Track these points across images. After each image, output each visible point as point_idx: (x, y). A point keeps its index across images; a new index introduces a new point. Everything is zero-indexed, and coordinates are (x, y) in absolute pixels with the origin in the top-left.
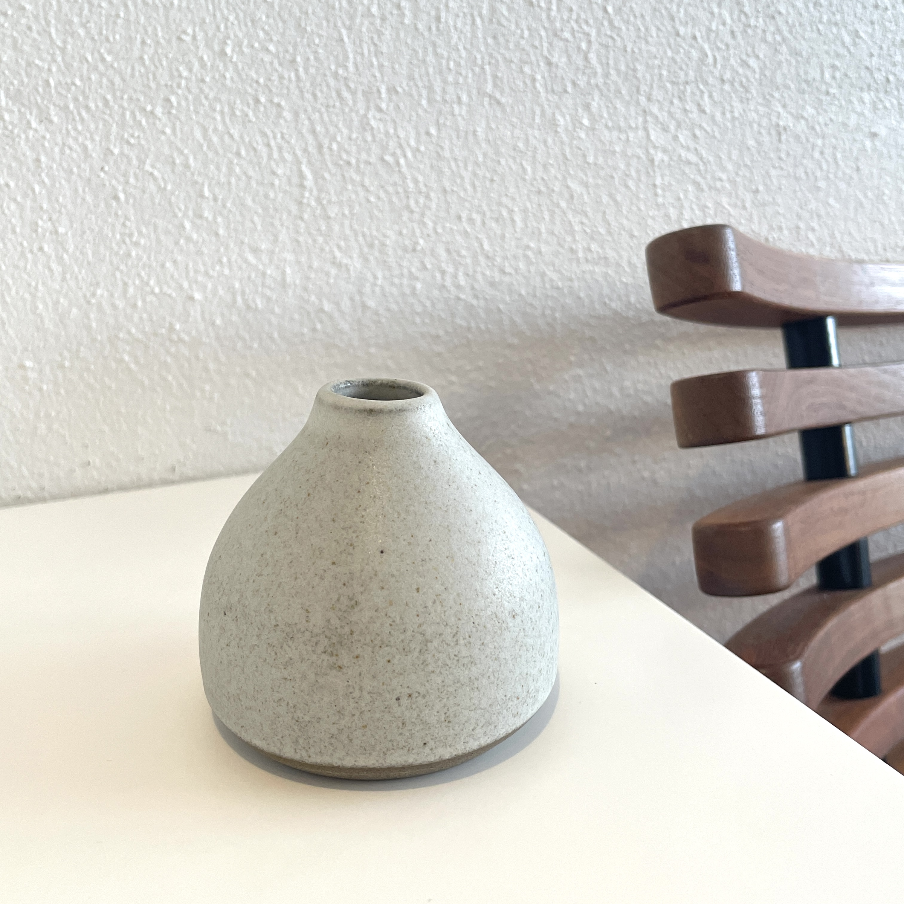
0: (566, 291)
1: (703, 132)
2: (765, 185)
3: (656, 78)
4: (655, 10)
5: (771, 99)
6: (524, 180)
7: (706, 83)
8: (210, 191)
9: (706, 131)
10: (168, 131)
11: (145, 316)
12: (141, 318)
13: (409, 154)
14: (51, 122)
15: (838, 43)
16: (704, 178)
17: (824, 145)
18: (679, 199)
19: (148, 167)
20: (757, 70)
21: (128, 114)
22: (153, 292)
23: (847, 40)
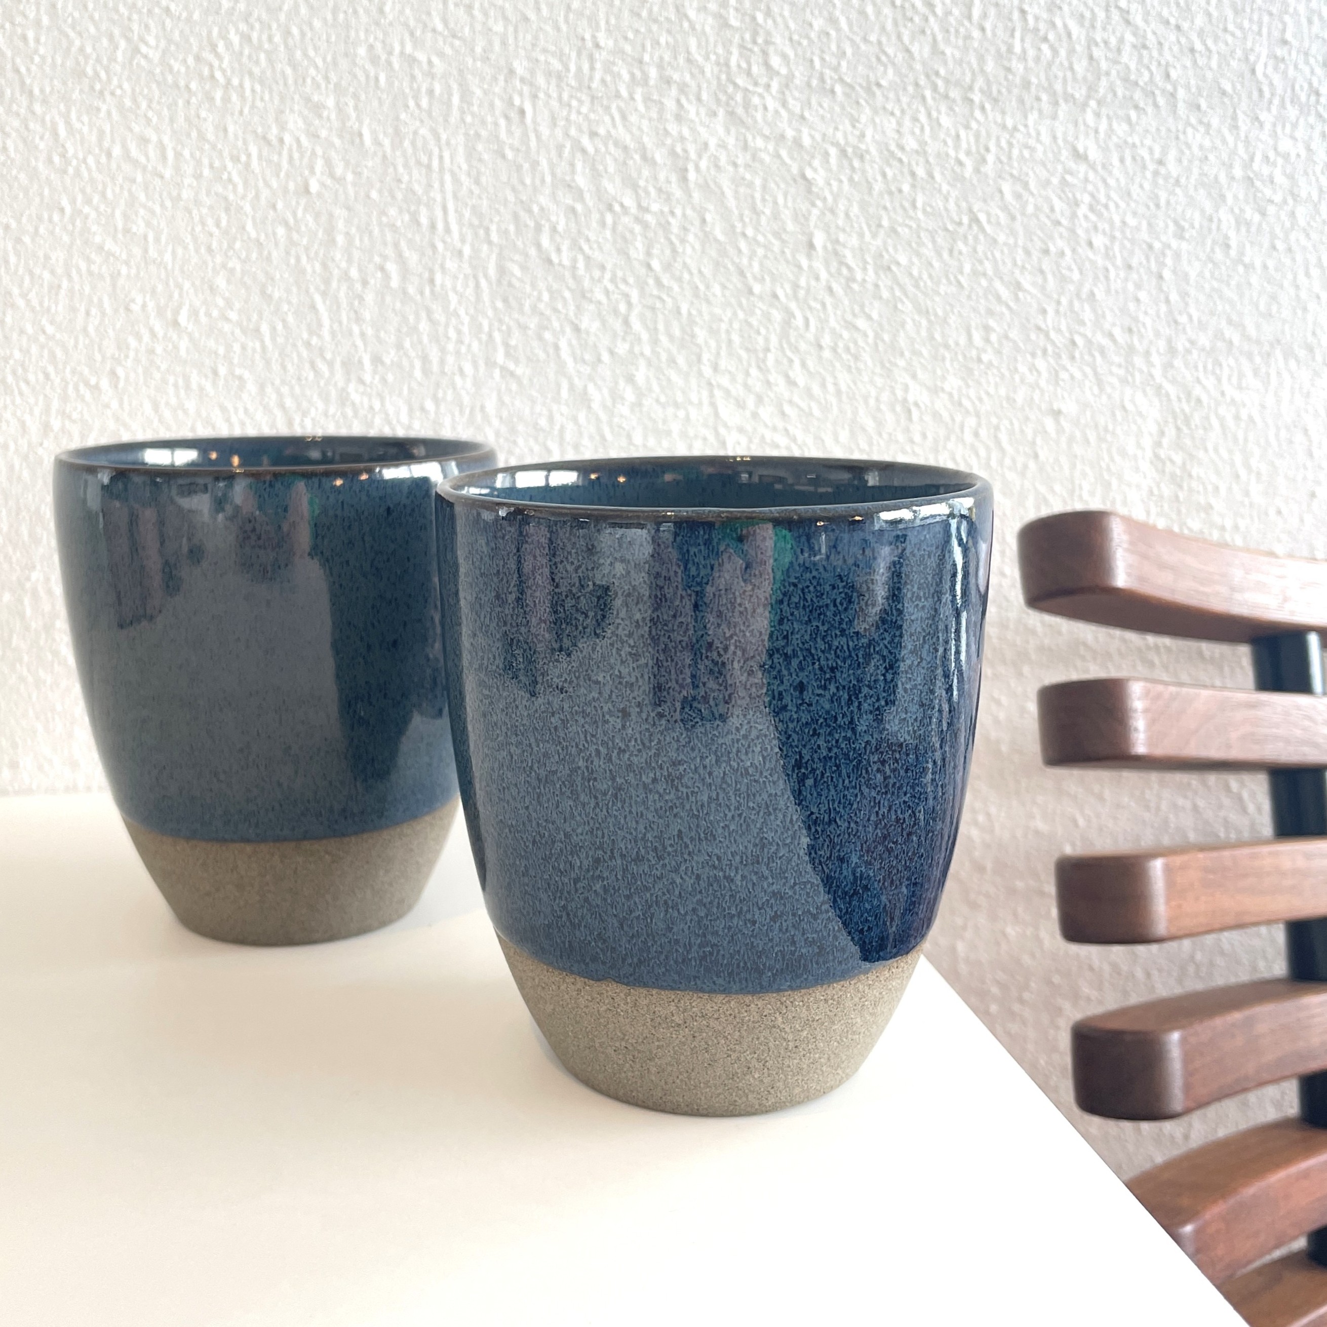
1: (795, 409)
5: (893, 368)
7: (796, 350)
15: (991, 297)
17: (979, 425)
20: (870, 333)
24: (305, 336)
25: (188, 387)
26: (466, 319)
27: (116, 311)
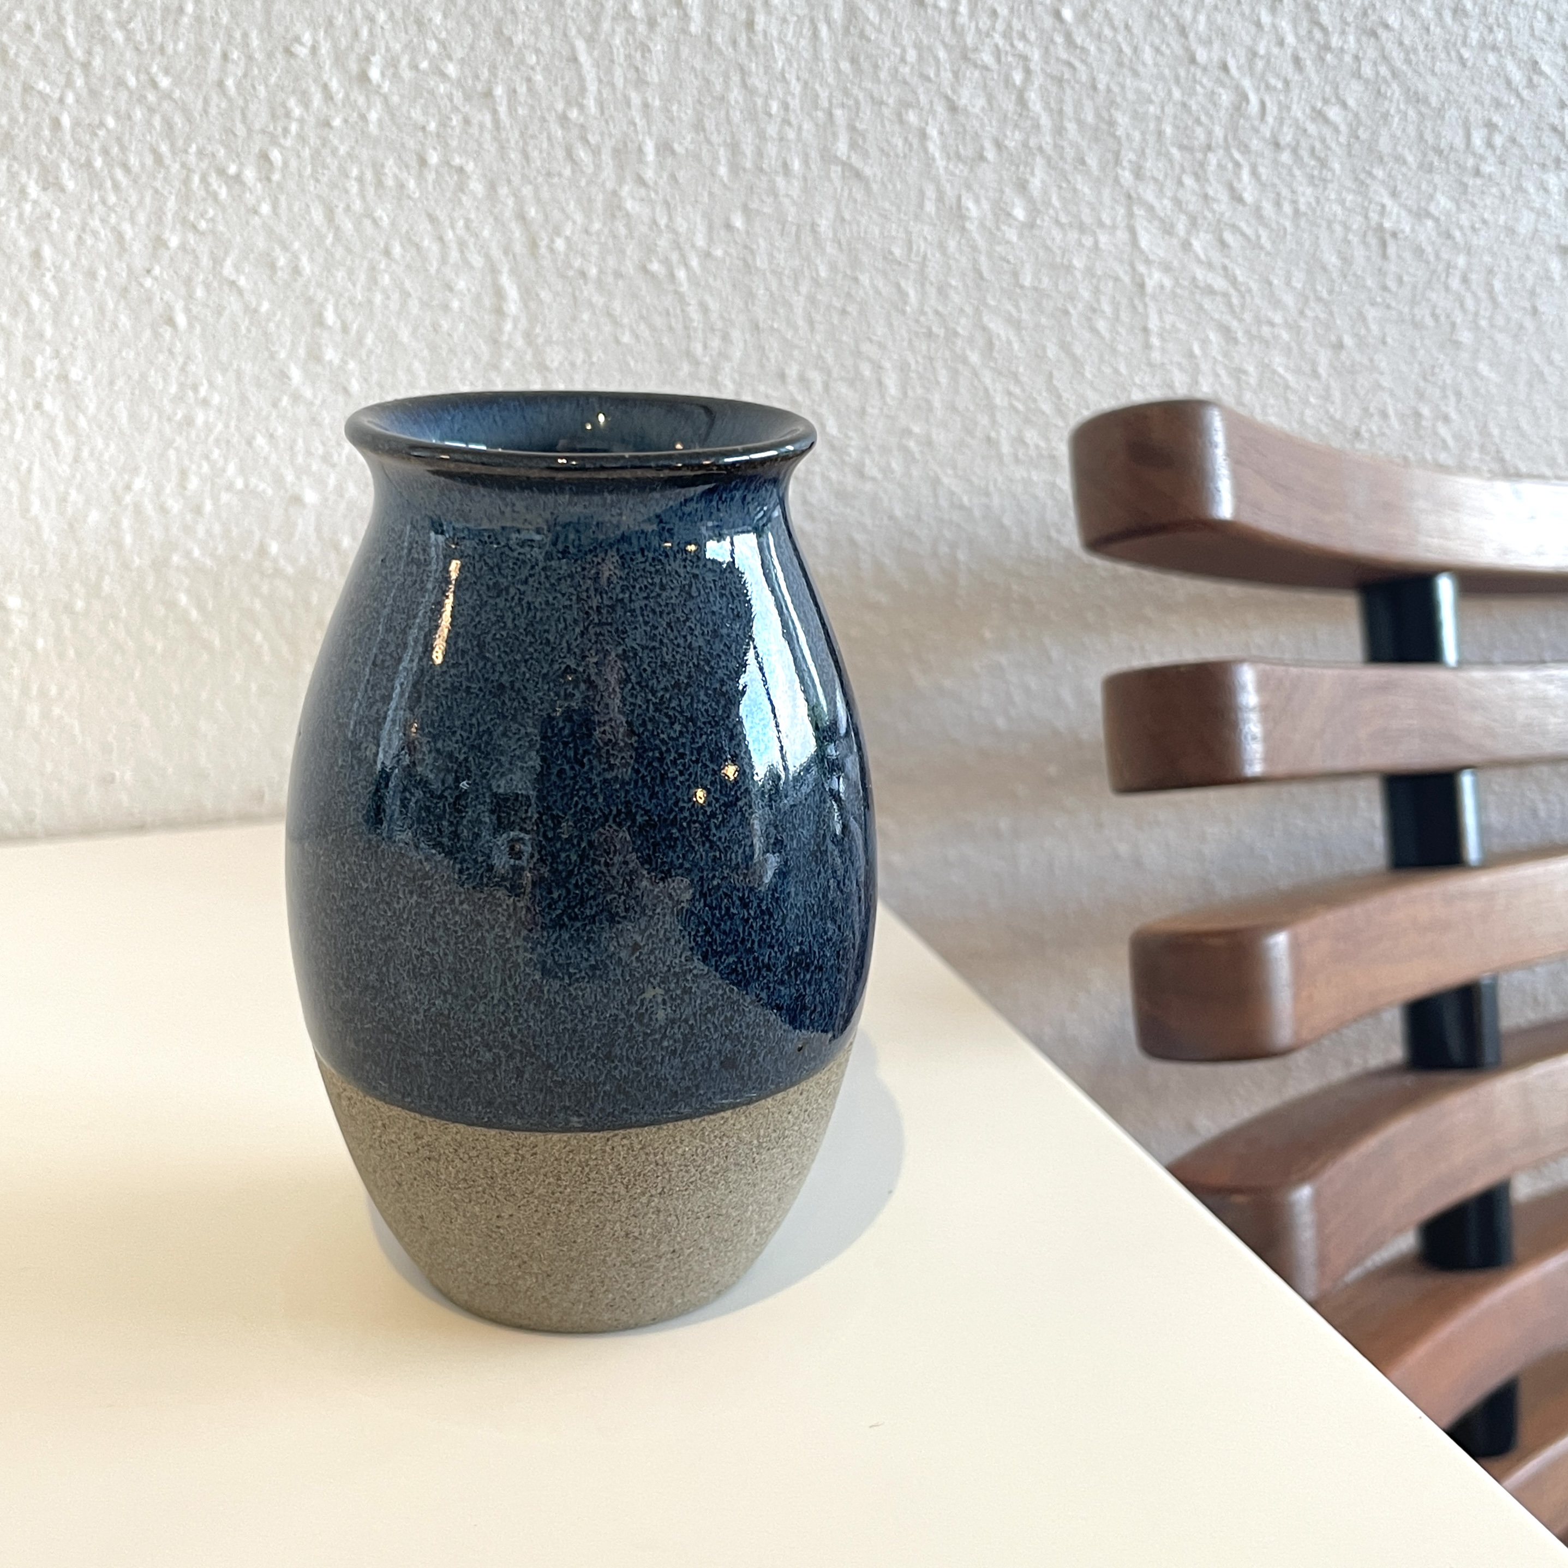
0: (977, 513)
1: (1239, 236)
2: (1356, 335)
3: (1151, 139)
4: (1151, 16)
5: (1368, 181)
6: (904, 312)
7: (1245, 149)
8: (338, 314)
9: (1243, 235)
10: (265, 209)
11: (217, 529)
12: (209, 532)
13: (694, 263)
14: (62, 189)
15: (1500, 82)
16: (1241, 320)
17: (1469, 264)
18: (1191, 355)
19: (228, 269)
20: (1343, 128)
21: (196, 179)
22: (230, 487)
23: (1517, 76)
24: (560, 106)
25: (379, 184)
26: (796, 87)
27: (270, 55)
